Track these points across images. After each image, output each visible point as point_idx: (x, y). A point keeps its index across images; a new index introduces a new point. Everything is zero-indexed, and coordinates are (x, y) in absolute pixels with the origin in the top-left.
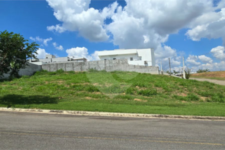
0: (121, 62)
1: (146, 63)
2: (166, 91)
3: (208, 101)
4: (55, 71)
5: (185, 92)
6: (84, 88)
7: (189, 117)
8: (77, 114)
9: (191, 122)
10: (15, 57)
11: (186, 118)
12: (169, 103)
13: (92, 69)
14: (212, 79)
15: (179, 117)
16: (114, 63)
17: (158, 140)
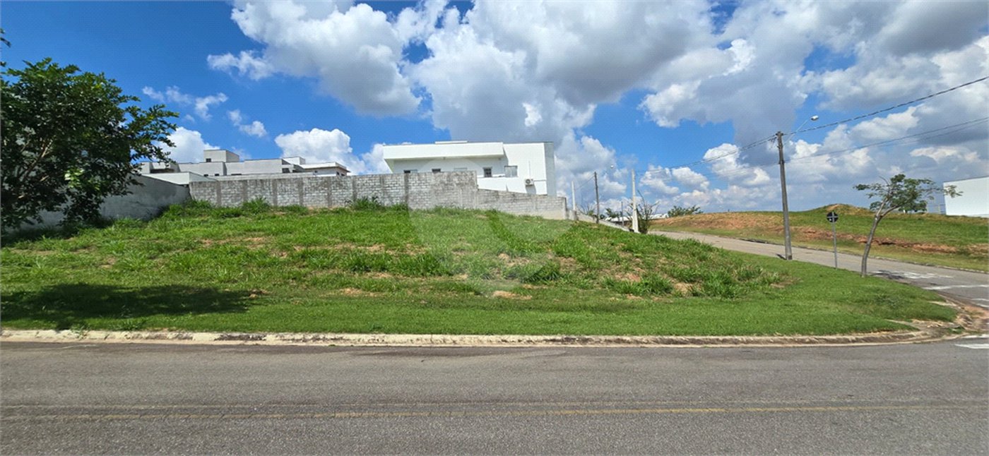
0: (456, 180)
1: (529, 184)
2: (585, 269)
3: (695, 294)
4: (236, 205)
5: (637, 269)
6: (338, 259)
7: (644, 339)
8: (311, 344)
9: (649, 354)
10: (85, 153)
11: (637, 342)
12: (592, 302)
13: (365, 199)
14: (706, 233)
15: (618, 341)
16: (433, 182)
17: (559, 408)
